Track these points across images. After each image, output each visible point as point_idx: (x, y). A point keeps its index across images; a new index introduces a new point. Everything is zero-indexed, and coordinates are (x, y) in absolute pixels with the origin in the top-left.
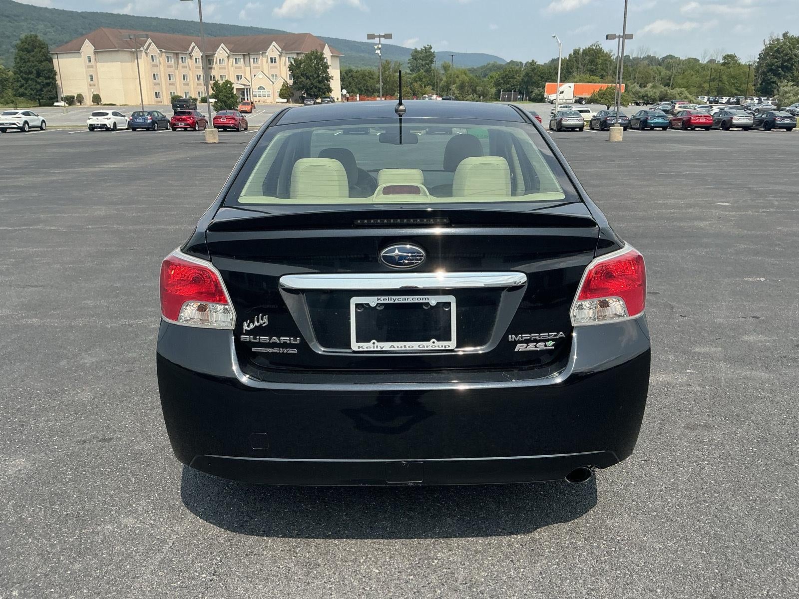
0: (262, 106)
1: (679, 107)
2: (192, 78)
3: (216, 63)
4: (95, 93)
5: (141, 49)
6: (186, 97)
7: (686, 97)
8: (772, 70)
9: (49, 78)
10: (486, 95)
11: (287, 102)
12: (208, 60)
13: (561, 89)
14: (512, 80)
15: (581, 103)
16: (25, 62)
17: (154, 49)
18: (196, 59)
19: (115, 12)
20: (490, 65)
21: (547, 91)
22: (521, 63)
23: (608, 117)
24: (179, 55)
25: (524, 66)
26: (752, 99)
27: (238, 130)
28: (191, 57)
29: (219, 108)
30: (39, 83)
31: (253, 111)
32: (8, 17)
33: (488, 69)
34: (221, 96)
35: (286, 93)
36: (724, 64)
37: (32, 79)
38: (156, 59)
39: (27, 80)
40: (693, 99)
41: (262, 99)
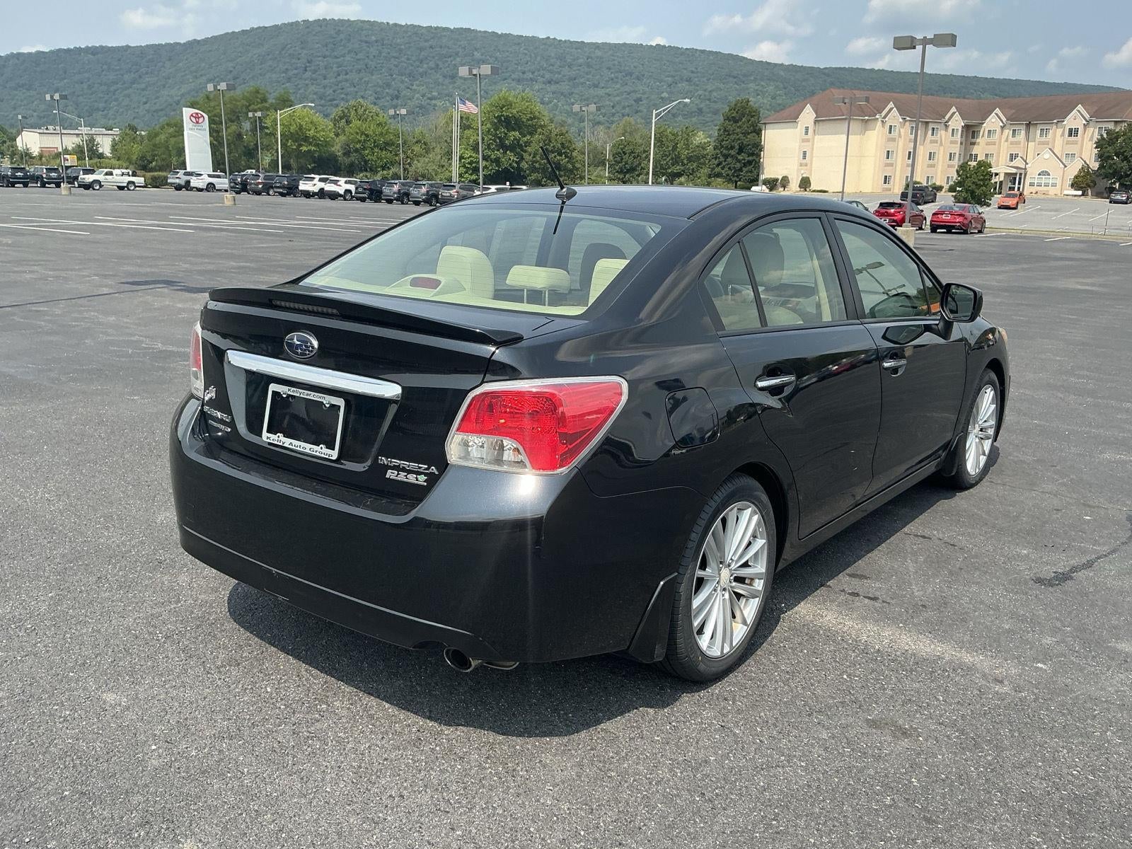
0: (1039, 199)
2: (942, 158)
3: (983, 136)
4: (804, 176)
5: (877, 117)
6: (927, 183)
9: (753, 154)
11: (1083, 195)
12: (971, 132)
16: (729, 135)
17: (894, 117)
18: (953, 130)
19: (868, 67)
24: (930, 124)
27: (965, 232)
28: (947, 126)
29: (962, 199)
30: (739, 161)
31: (1019, 207)
32: (735, 78)
34: (968, 183)
35: (1084, 183)
37: (732, 156)
38: (895, 131)
39: (726, 156)
41: (1043, 188)
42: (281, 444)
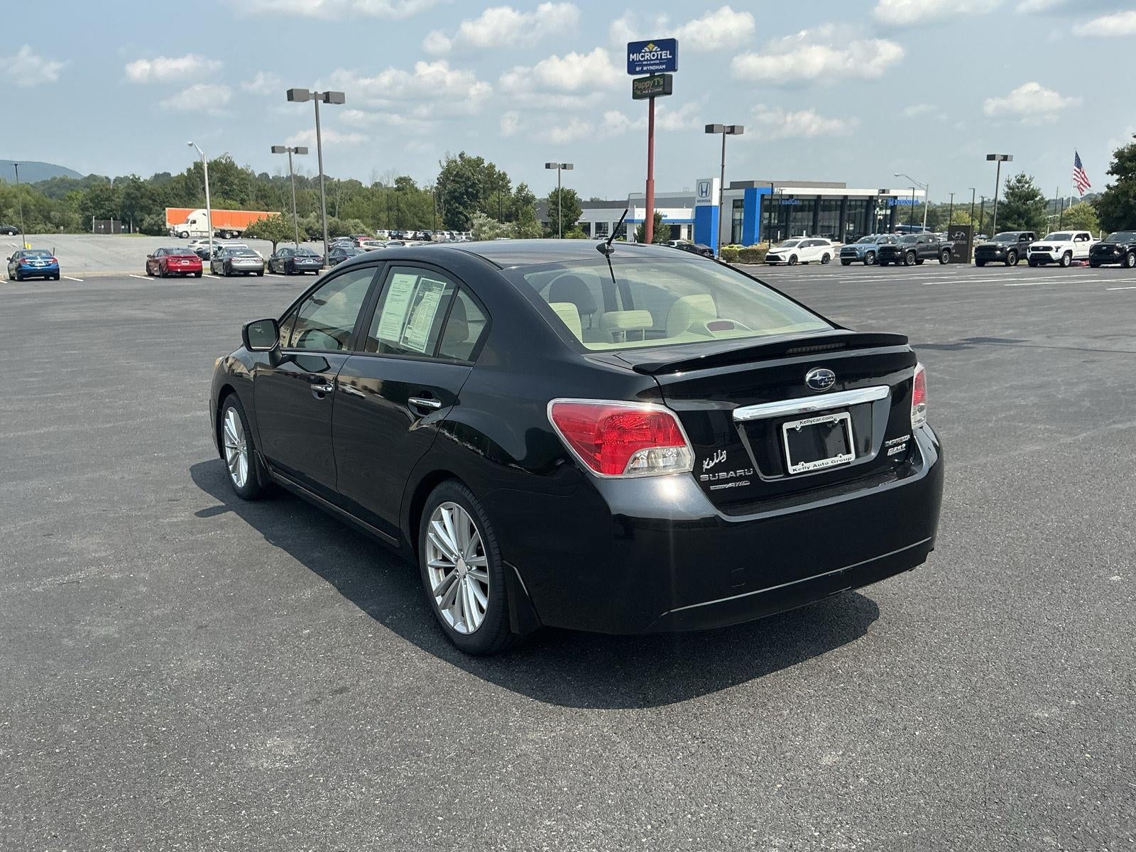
1: (365, 244)
7: (364, 230)
8: (455, 197)
10: (69, 224)
13: (191, 217)
14: (107, 203)
15: (224, 237)
20: (56, 180)
21: (169, 220)
22: (107, 178)
23: (295, 257)
25: (112, 183)
26: (443, 234)
33: (56, 185)
36: (398, 189)
40: (371, 233)
42: (807, 470)
